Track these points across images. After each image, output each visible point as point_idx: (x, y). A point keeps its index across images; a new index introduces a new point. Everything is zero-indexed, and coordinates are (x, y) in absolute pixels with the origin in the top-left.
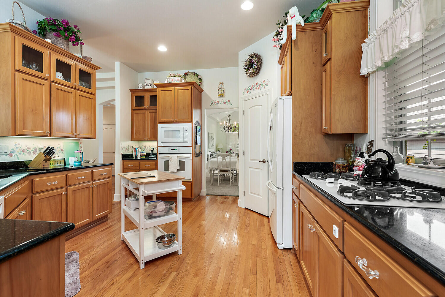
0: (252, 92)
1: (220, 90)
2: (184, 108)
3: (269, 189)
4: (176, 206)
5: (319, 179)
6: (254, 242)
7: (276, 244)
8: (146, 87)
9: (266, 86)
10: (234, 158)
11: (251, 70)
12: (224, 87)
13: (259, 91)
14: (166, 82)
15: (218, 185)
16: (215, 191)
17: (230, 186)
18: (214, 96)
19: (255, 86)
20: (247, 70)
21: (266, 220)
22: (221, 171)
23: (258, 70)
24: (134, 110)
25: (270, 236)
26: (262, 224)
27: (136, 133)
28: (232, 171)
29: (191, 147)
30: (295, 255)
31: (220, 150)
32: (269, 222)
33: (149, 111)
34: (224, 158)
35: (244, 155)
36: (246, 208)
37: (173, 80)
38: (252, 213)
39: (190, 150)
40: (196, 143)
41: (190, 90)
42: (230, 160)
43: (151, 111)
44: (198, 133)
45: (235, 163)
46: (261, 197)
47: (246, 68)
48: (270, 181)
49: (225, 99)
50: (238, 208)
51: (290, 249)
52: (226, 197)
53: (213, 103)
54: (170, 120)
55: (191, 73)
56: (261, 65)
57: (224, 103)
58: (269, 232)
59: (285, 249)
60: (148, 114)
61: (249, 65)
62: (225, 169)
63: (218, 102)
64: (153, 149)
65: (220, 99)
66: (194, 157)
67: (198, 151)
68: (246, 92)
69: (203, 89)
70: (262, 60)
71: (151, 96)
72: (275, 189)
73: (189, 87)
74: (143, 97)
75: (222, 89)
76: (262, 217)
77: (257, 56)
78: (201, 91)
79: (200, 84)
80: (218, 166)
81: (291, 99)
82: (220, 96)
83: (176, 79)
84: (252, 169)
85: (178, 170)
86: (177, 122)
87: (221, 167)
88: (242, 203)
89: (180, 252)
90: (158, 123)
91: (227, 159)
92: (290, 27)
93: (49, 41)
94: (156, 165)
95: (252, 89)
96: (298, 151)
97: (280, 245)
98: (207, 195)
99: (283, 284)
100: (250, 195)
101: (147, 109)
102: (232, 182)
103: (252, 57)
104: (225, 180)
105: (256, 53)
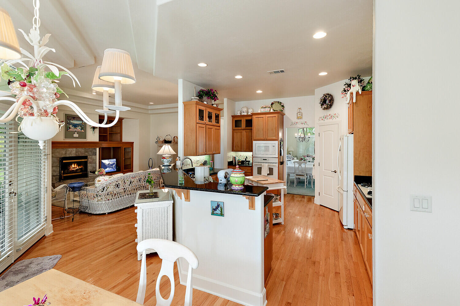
0: (326, 120)
1: (298, 114)
2: (272, 130)
3: (338, 191)
4: (280, 198)
5: (366, 187)
6: (328, 224)
7: (342, 225)
8: (243, 114)
9: (337, 118)
10: (309, 165)
11: (325, 106)
12: (302, 111)
13: (331, 120)
14: (259, 112)
15: (295, 187)
16: (294, 191)
17: (305, 188)
18: (294, 119)
19: (328, 116)
20: (322, 105)
21: (336, 213)
22: (297, 175)
23: (331, 106)
24: (234, 130)
25: (339, 222)
26: (334, 215)
27: (235, 147)
28: (307, 175)
29: (278, 158)
30: (355, 232)
31: (291, 153)
32: (339, 215)
33: (245, 131)
34: (300, 164)
35: (319, 165)
36: (321, 205)
37: (264, 110)
38: (325, 208)
39: (277, 161)
40: (281, 155)
41: (277, 117)
42: (305, 166)
43: (247, 131)
44: (282, 147)
45: (311, 169)
46: (333, 197)
47: (321, 103)
48: (339, 186)
49: (302, 121)
50: (314, 205)
51: (352, 229)
52: (303, 196)
53: (293, 124)
54: (262, 138)
55: (275, 102)
56: (333, 103)
57: (302, 124)
58: (339, 220)
59: (348, 229)
60: (244, 133)
61: (323, 101)
62: (301, 174)
63: (297, 123)
64: (247, 157)
65: (298, 121)
66: (279, 165)
67: (281, 161)
68: (321, 119)
69: (285, 113)
70: (334, 99)
71: (246, 120)
72: (342, 192)
73: (276, 115)
74: (241, 120)
75: (300, 113)
76: (333, 212)
77: (330, 96)
78: (283, 115)
79: (282, 109)
80: (295, 171)
81: (353, 137)
82: (298, 118)
83: (267, 109)
84: (325, 176)
85: (268, 174)
86: (267, 140)
87: (298, 172)
88: (318, 201)
89: (283, 223)
90: (253, 140)
91: (303, 166)
92: (352, 93)
93: (205, 103)
94: (252, 170)
95: (326, 118)
96: (358, 169)
97: (346, 227)
98: (287, 194)
99: (345, 242)
100: (324, 195)
101: (243, 130)
102: (306, 184)
103: (326, 96)
104: (301, 183)
105: (330, 93)
